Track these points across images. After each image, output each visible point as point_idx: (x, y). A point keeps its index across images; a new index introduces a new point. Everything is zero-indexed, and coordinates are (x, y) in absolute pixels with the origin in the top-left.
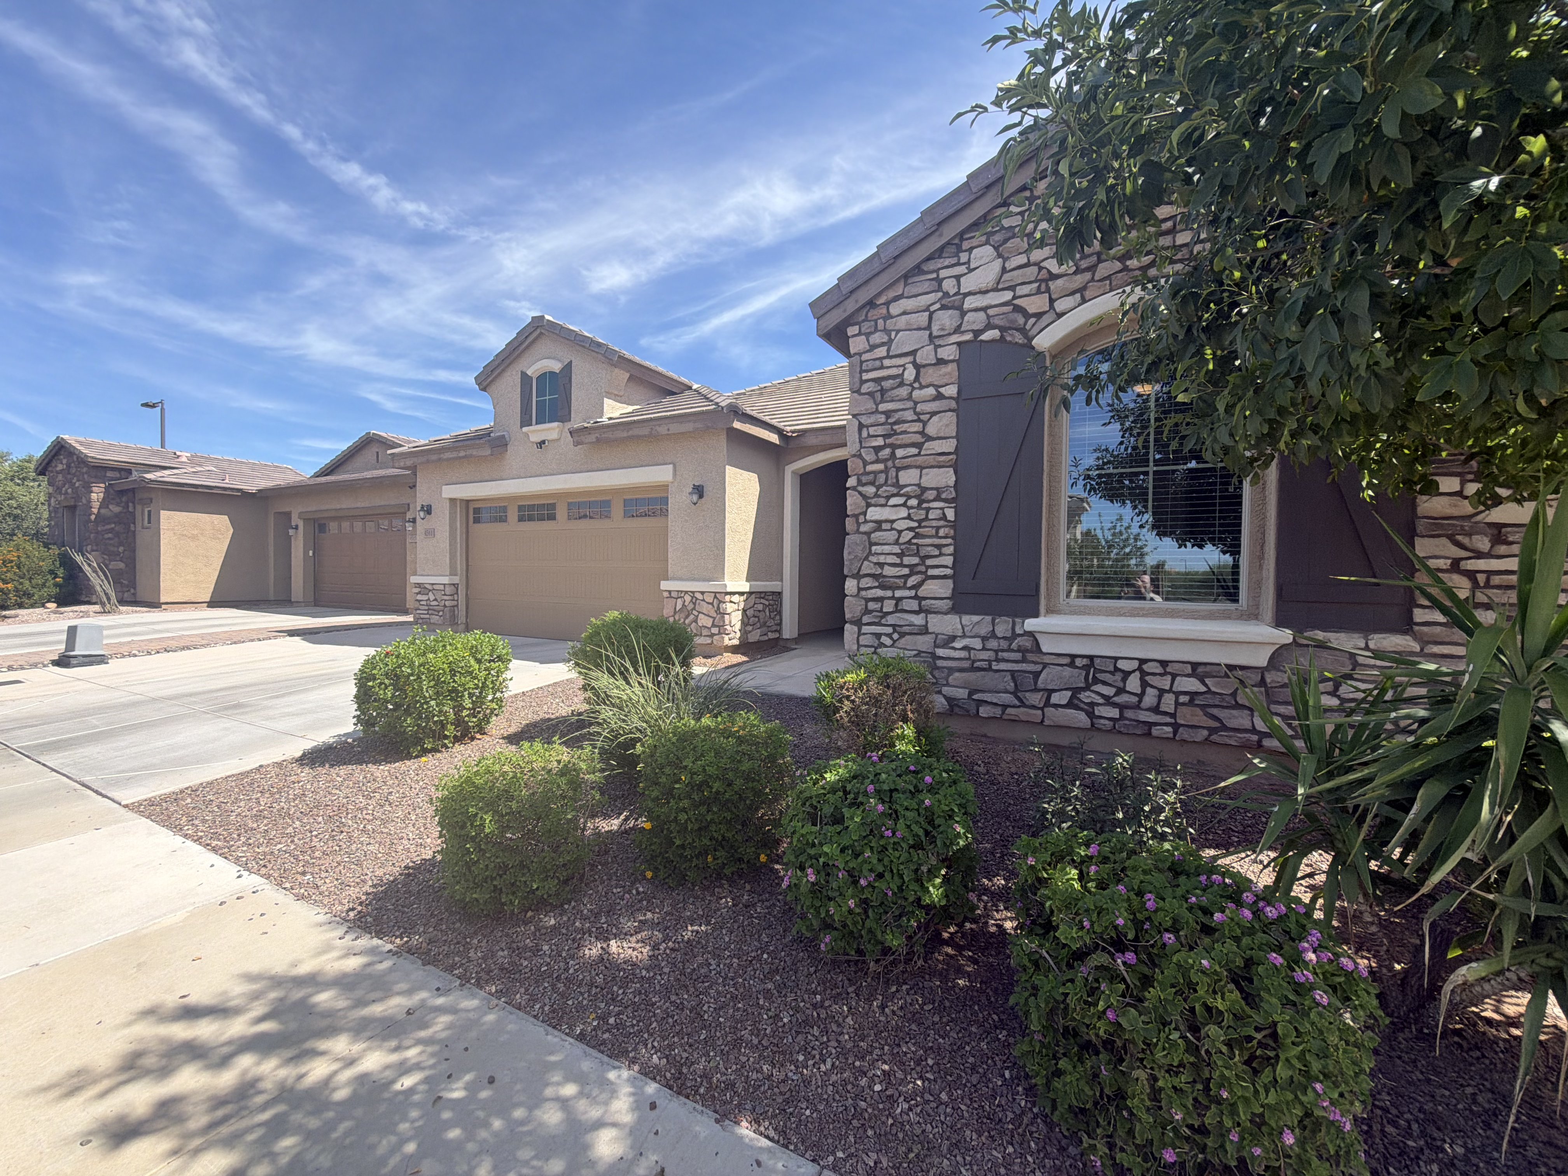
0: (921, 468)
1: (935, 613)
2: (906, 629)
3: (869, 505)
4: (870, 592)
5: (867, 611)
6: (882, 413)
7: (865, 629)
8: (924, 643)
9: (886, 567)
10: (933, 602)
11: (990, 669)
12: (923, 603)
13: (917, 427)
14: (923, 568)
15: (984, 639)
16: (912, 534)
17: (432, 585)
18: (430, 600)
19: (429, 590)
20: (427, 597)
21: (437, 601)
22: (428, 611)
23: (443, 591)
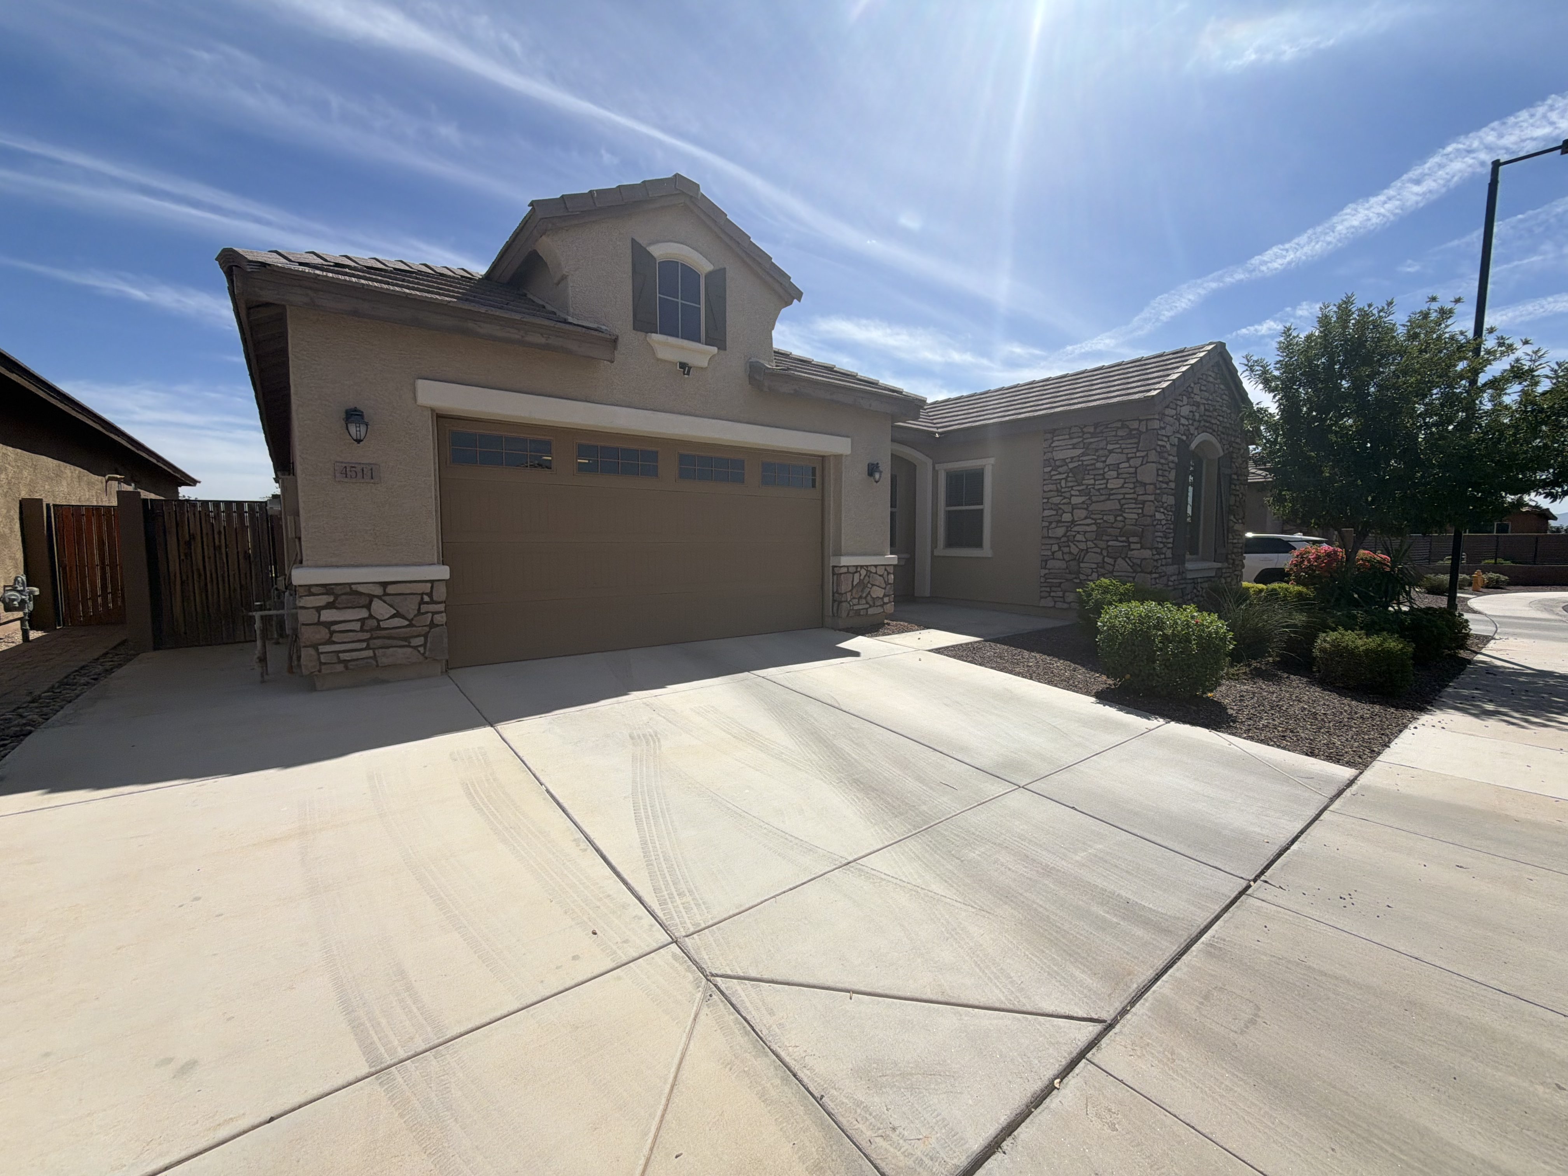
0: (1168, 495)
1: (1168, 565)
3: (1156, 511)
4: (1155, 556)
5: (1154, 567)
6: (1161, 464)
9: (1159, 544)
10: (1169, 560)
12: (1166, 561)
13: (1168, 474)
14: (1166, 544)
15: (1177, 575)
16: (1165, 528)
17: (384, 585)
18: (375, 618)
19: (371, 597)
20: (364, 613)
21: (404, 617)
22: (371, 642)
23: (427, 594)
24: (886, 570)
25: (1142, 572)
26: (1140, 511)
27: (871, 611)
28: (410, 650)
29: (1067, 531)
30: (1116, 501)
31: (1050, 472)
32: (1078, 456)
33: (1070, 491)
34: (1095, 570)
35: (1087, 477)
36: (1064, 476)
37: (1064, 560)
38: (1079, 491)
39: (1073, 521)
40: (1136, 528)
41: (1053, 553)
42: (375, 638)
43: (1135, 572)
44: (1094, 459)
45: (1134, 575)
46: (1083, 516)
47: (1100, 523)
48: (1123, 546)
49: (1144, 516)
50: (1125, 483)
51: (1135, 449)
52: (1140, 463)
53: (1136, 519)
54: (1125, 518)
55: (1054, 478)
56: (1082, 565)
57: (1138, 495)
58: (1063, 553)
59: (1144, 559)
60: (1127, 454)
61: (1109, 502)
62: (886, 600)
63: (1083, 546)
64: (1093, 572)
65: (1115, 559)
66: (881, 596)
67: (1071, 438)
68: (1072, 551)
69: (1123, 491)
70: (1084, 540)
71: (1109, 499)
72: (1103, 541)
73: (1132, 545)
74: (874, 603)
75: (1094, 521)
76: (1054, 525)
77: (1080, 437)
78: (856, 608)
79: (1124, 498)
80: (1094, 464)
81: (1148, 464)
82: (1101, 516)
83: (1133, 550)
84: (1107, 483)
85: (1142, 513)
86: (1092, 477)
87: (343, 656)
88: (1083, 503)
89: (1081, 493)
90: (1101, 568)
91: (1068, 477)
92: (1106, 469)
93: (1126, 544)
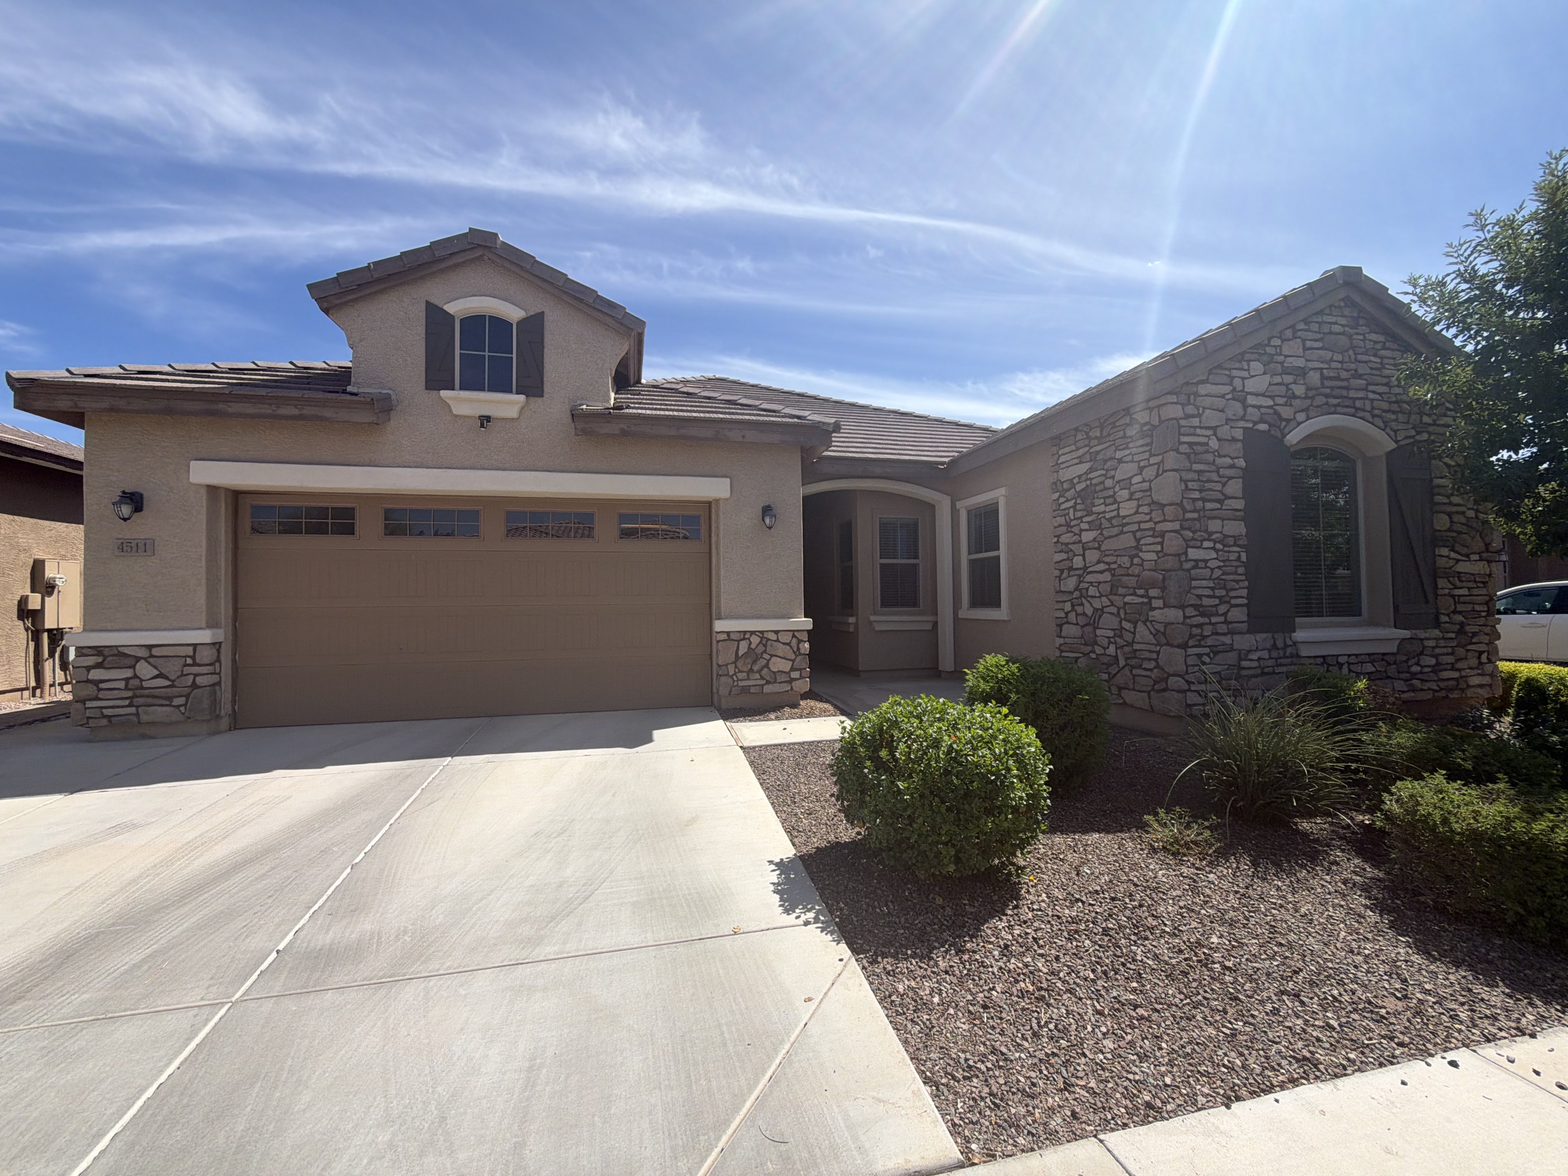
0: (1223, 520)
1: (1237, 634)
2: (1220, 648)
3: (1188, 547)
4: (1193, 619)
5: (1191, 636)
6: (1195, 471)
7: (1191, 651)
8: (1232, 658)
9: (1204, 599)
10: (1238, 625)
11: (1274, 673)
12: (1230, 626)
13: (1218, 487)
14: (1227, 599)
15: (1269, 650)
16: (1220, 572)
17: (150, 647)
18: (138, 677)
19: (138, 659)
20: (128, 673)
21: (167, 678)
22: (135, 700)
23: (189, 657)
24: (794, 636)
25: (1168, 644)
26: (1159, 548)
27: (768, 689)
28: (172, 709)
29: (1080, 582)
30: (1130, 534)
31: (1058, 499)
32: (1085, 473)
33: (1078, 525)
34: (1112, 640)
35: (1097, 502)
36: (1071, 503)
37: (1077, 624)
38: (1088, 522)
39: (1085, 568)
40: (1155, 574)
41: (1067, 614)
42: (138, 697)
43: (1159, 644)
44: (1102, 475)
45: (1158, 648)
46: (1095, 559)
47: (1114, 569)
48: (1142, 603)
49: (1166, 555)
50: (1139, 506)
51: (1148, 453)
52: (1154, 474)
53: (1155, 561)
54: (1143, 560)
55: (1063, 506)
56: (1098, 632)
57: (1156, 523)
58: (1077, 615)
59: (1169, 623)
60: (1139, 462)
61: (1122, 536)
62: (795, 675)
63: (1097, 604)
64: (1110, 642)
65: (1135, 624)
66: (787, 670)
67: (1077, 449)
68: (1087, 611)
69: (1138, 518)
70: (1098, 595)
71: (1122, 533)
72: (1120, 595)
73: (1153, 601)
74: (775, 678)
75: (1107, 567)
76: (1065, 574)
77: (1086, 446)
78: (741, 684)
79: (1140, 530)
80: (1103, 483)
81: (1165, 474)
82: (1114, 559)
83: (1156, 608)
84: (1118, 509)
85: (1162, 551)
86: (1102, 501)
87: (106, 712)
88: (1094, 540)
89: (1091, 527)
90: (1118, 636)
91: (1076, 503)
92: (1117, 489)
93: (1146, 600)
